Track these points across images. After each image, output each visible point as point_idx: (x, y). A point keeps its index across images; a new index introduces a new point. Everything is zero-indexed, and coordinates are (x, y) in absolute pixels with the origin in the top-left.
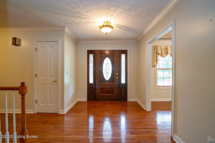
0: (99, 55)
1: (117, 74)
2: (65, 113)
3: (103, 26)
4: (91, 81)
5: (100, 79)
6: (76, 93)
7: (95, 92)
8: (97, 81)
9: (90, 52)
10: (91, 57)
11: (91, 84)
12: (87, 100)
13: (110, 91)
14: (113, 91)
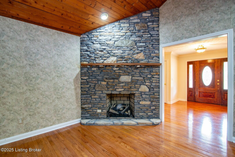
0: (198, 65)
1: (218, 81)
2: (171, 104)
3: (198, 49)
4: (191, 86)
5: (199, 85)
6: (178, 95)
7: (194, 95)
8: (197, 86)
9: (189, 63)
10: (191, 66)
11: (191, 89)
12: (186, 101)
13: (211, 95)
14: (214, 96)
